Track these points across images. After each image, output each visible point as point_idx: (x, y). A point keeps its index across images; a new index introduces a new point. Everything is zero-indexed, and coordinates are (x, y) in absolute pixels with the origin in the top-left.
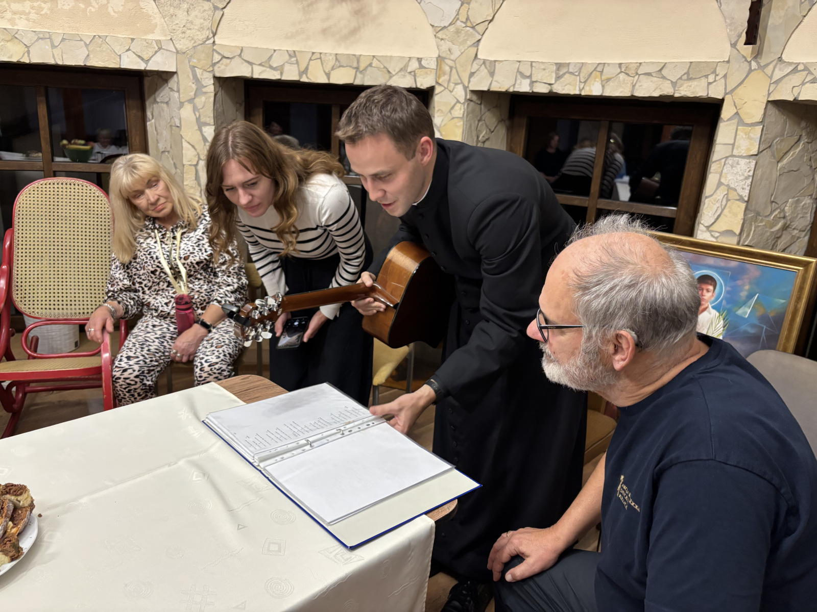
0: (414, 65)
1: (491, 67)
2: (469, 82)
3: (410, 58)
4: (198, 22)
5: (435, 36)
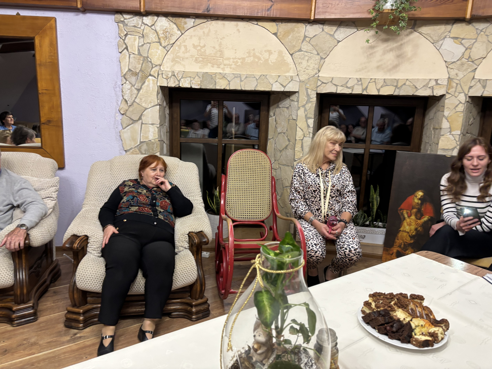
0: (433, 83)
1: (484, 83)
2: (469, 91)
3: (430, 79)
4: (312, 66)
5: (447, 67)
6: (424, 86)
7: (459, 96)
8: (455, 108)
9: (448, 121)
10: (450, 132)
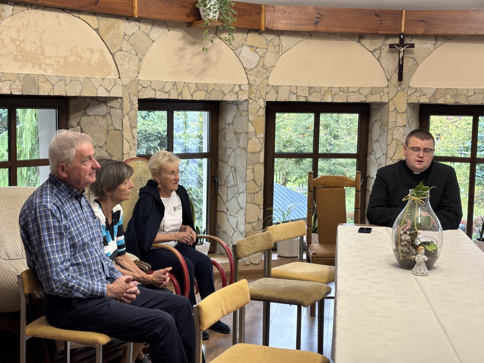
0: (237, 89)
1: (276, 89)
2: (266, 97)
3: (235, 85)
4: (132, 68)
5: (246, 73)
6: (230, 91)
7: (259, 101)
8: (257, 113)
9: (253, 126)
10: (256, 135)
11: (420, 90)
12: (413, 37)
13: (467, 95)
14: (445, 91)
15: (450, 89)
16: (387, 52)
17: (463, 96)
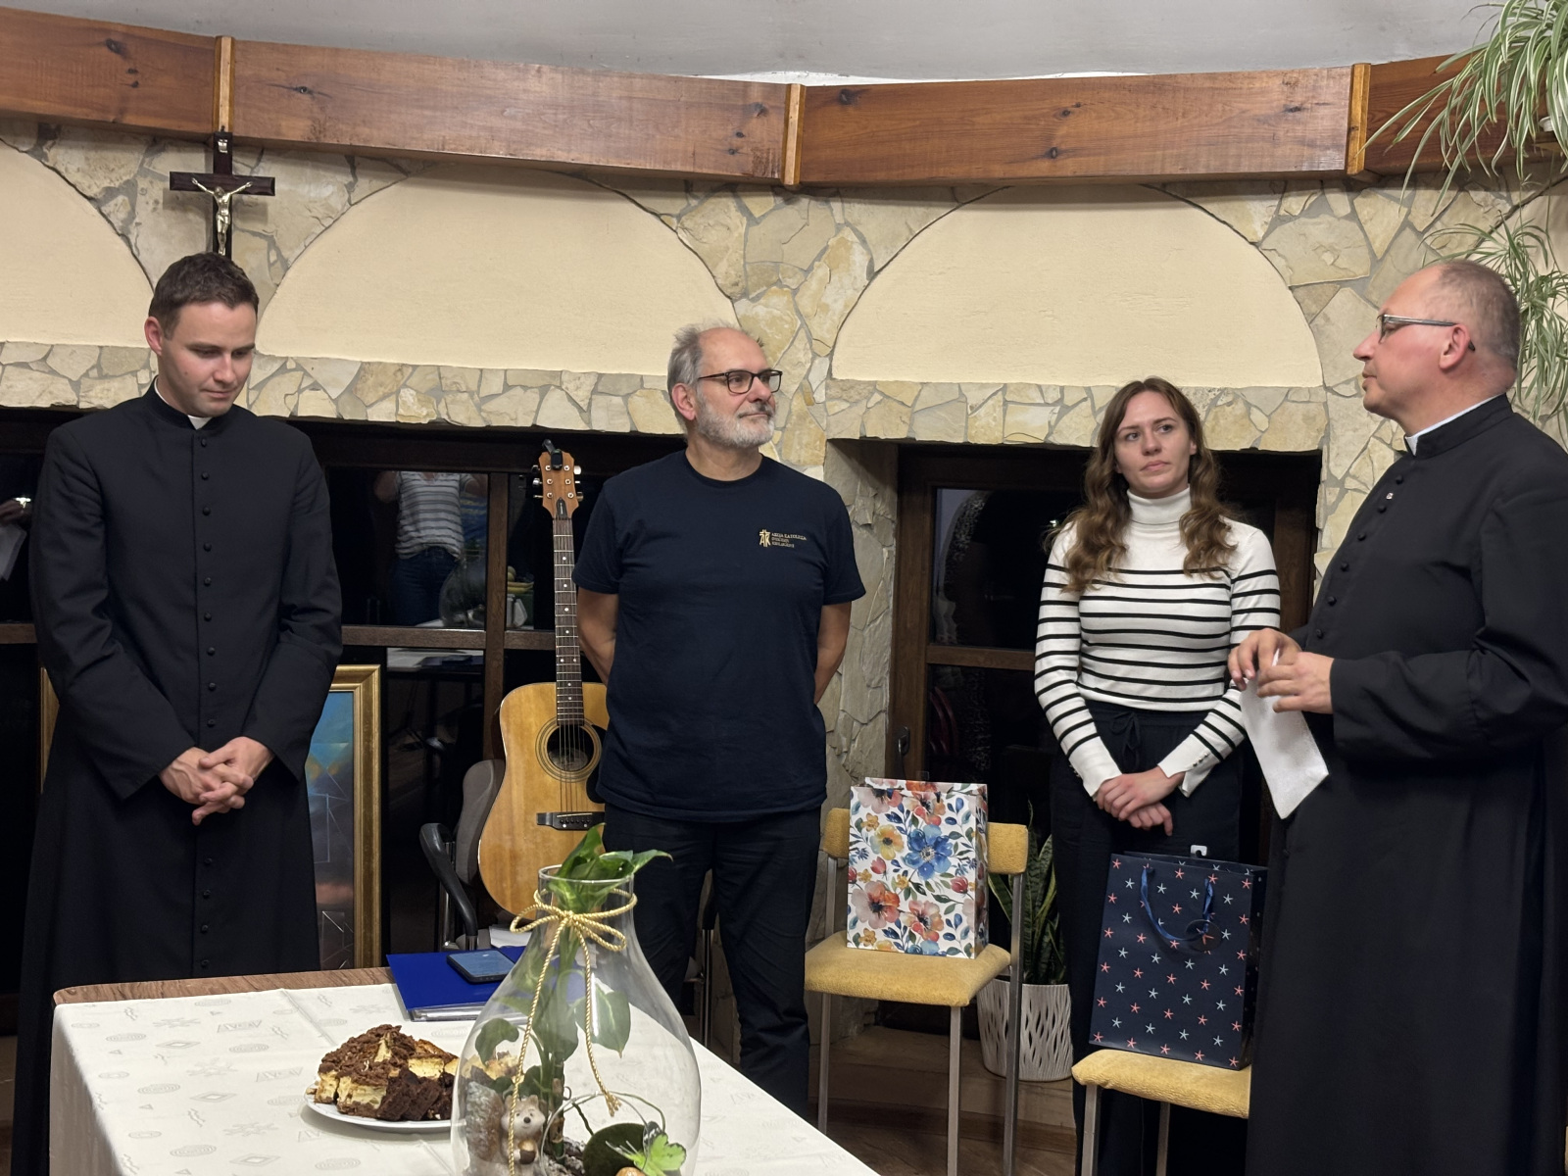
11: (299, 368)
12: (262, 153)
13: (478, 393)
14: (395, 374)
15: (415, 367)
16: (160, 206)
17: (466, 395)
